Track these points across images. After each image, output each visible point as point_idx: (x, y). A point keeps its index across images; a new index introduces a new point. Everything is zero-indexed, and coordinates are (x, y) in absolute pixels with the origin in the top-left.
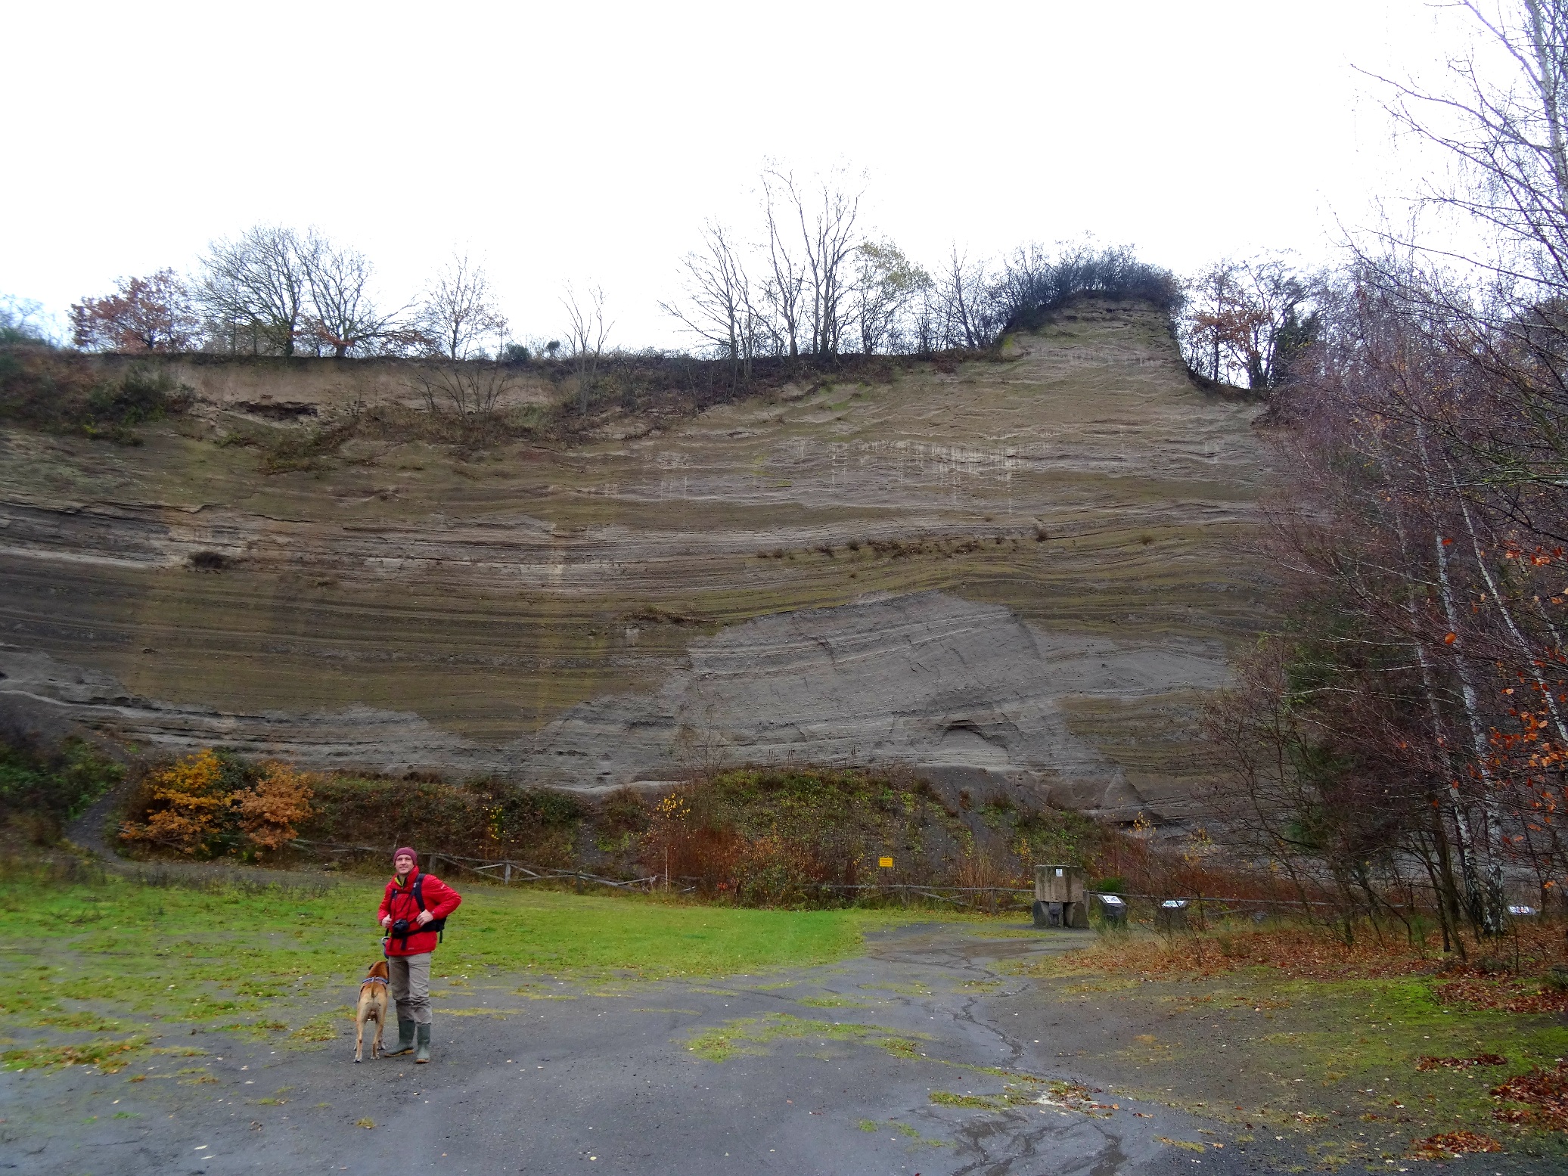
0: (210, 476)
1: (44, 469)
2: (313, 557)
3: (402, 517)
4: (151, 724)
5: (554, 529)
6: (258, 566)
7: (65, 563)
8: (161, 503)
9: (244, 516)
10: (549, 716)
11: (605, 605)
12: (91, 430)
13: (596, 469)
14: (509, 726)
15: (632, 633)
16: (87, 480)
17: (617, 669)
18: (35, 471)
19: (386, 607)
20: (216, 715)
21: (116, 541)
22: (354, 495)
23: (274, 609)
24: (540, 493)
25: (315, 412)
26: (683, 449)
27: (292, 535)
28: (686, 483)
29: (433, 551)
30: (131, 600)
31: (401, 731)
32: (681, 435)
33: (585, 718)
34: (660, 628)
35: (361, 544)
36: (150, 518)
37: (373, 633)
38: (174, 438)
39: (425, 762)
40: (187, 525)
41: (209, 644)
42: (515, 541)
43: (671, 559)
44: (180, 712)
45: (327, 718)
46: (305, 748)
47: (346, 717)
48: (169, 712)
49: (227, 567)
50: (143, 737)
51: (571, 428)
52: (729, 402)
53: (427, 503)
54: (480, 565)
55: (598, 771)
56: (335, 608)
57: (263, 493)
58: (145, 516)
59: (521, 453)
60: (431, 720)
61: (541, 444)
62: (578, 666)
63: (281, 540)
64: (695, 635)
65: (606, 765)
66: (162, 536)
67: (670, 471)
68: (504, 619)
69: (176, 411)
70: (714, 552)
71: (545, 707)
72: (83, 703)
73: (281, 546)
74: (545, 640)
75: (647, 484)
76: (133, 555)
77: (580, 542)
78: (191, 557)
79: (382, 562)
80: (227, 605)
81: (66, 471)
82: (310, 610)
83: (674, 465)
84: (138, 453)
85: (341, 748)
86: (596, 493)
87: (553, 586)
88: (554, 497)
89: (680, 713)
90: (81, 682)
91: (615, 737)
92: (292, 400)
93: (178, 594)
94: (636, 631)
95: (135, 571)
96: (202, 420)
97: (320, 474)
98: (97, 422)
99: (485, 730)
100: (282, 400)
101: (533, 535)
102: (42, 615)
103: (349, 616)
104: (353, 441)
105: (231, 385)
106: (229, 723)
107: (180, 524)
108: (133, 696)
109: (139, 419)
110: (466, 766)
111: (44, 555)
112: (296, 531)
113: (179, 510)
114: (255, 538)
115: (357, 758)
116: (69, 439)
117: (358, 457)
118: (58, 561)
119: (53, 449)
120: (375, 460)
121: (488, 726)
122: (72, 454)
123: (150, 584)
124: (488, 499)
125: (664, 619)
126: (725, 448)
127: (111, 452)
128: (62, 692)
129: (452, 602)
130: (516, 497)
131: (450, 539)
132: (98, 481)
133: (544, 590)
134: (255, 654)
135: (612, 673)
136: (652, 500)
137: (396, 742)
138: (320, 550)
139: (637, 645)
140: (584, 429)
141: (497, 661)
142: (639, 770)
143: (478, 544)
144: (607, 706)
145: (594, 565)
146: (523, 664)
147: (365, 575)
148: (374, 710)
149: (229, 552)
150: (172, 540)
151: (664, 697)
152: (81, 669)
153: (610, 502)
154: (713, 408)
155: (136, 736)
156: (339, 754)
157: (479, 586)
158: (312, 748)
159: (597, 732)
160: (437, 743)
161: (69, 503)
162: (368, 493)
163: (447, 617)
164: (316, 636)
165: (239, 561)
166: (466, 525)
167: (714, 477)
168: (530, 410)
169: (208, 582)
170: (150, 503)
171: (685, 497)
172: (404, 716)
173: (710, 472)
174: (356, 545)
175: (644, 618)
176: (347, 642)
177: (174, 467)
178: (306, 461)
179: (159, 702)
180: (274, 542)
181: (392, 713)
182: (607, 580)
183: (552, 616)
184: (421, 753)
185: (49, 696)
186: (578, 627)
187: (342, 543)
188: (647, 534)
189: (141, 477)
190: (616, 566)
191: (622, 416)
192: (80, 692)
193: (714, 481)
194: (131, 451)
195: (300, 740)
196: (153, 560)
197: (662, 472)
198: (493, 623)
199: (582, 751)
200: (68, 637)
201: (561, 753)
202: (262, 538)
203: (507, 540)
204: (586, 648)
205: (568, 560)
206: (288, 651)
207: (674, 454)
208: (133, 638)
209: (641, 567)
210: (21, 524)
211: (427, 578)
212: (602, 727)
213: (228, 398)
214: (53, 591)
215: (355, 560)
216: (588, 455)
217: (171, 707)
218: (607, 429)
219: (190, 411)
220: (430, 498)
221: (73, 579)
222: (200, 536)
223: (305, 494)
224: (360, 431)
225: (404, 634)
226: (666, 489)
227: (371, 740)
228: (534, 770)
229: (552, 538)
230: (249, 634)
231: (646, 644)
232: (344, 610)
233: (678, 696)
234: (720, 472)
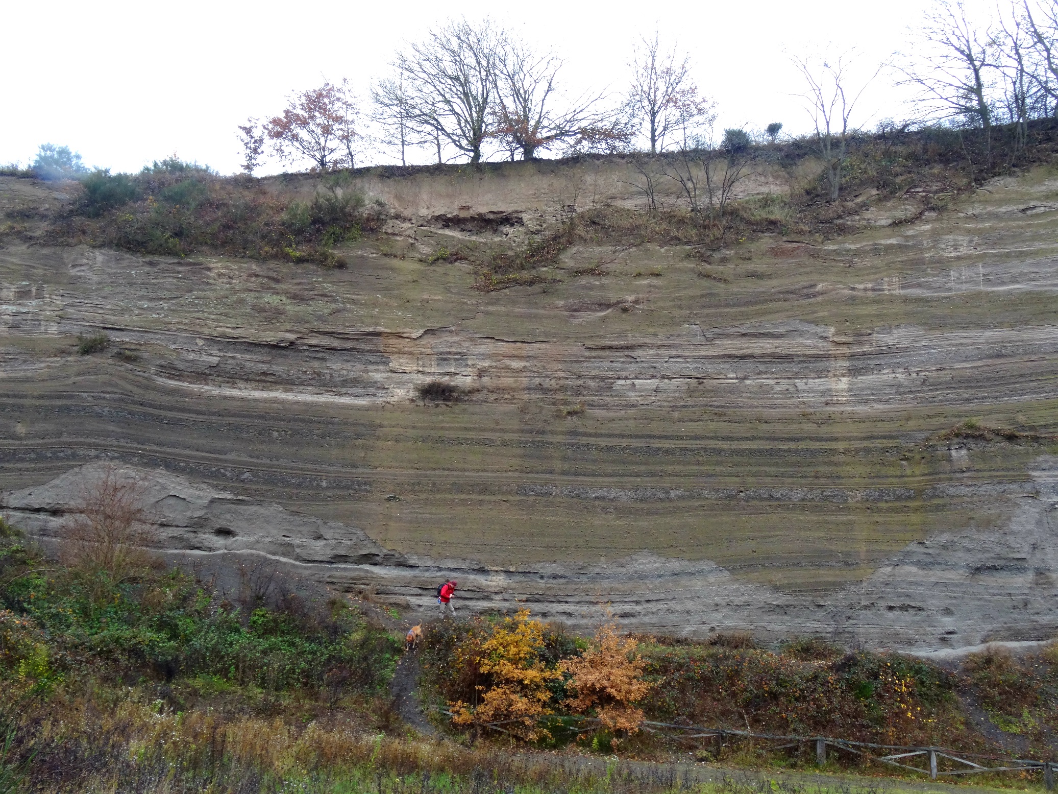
0: (426, 297)
1: (250, 298)
2: (553, 382)
3: (652, 330)
4: (408, 585)
5: (833, 336)
6: (492, 397)
7: (283, 402)
8: (381, 329)
9: (472, 340)
10: (874, 561)
11: (911, 423)
12: (293, 252)
13: (868, 261)
14: (826, 575)
15: (960, 455)
16: (297, 308)
17: (948, 500)
18: (241, 301)
19: (650, 437)
20: (482, 571)
21: (331, 376)
22: (588, 309)
23: (522, 444)
24: (808, 293)
25: (520, 221)
26: (968, 231)
27: (528, 358)
28: (982, 270)
29: (691, 368)
30: (360, 442)
31: (698, 584)
32: (961, 215)
33: (918, 563)
34: (991, 448)
35: (606, 364)
36: (368, 347)
37: (643, 468)
38: (375, 258)
39: (729, 623)
40: (410, 353)
41: (458, 488)
42: (786, 351)
43: (980, 363)
44: (440, 569)
45: (608, 571)
46: (585, 609)
47: (631, 569)
48: (428, 569)
49: (458, 399)
50: (400, 599)
51: (822, 217)
52: (1011, 174)
53: (677, 313)
54: (748, 382)
55: (940, 630)
56: (592, 441)
57: (487, 313)
58: (362, 346)
59: (771, 249)
60: (732, 571)
61: (793, 237)
62: (899, 498)
63: (515, 364)
64: (1038, 454)
65: (948, 622)
66: (381, 367)
67: (958, 258)
68: (792, 446)
69: (372, 230)
70: (1032, 353)
71: (867, 551)
72: (321, 562)
73: (516, 372)
74: (848, 468)
75: (934, 276)
76: (351, 391)
77: (866, 349)
78: (416, 389)
79: (633, 384)
80: (471, 442)
81: (273, 300)
82: (564, 444)
83: (963, 251)
84: (346, 276)
85: (627, 608)
86: (873, 290)
87: (839, 403)
88: (825, 297)
89: (1033, 554)
90: (319, 537)
91: (957, 585)
92: (495, 209)
93: (411, 433)
94: (964, 452)
95: (359, 408)
96: (398, 238)
97: (549, 288)
98: (298, 244)
99: (799, 581)
100: (483, 210)
101: (808, 344)
102: (268, 462)
103: (611, 449)
104: (574, 249)
105: (425, 197)
106: (498, 581)
107: (401, 352)
108: (385, 551)
109: (338, 240)
110: (779, 626)
111: (257, 394)
112: (530, 354)
113: (399, 336)
114: (486, 364)
115: (647, 619)
116: (272, 264)
117: (587, 266)
118: (276, 401)
119: (257, 276)
120: (604, 268)
121: (801, 576)
122: (277, 281)
123: (378, 422)
124: (747, 304)
125: (992, 436)
126: (1020, 227)
127: (318, 276)
128: (298, 550)
129: (725, 428)
130: (780, 300)
131: (710, 353)
132: (310, 309)
133: (828, 408)
134: (511, 498)
135: (944, 506)
136: (943, 294)
137: (692, 598)
138: (560, 374)
139: (968, 470)
140: (840, 217)
141: (796, 495)
142: (989, 627)
143: (743, 357)
144: (945, 548)
145: (887, 376)
146: (827, 498)
147: (617, 401)
148: (663, 559)
149: (458, 381)
150: (393, 371)
151: (1013, 533)
152: (319, 522)
153: (892, 299)
154: (994, 180)
155: (393, 599)
156: (624, 615)
157: (750, 407)
158: (593, 608)
159: (933, 579)
160: (743, 599)
161: (282, 335)
162: (604, 305)
163: (725, 445)
164: (577, 474)
165: (470, 392)
166: (727, 336)
167: (1016, 262)
168: (767, 202)
169: (441, 417)
170: (367, 330)
171: (982, 288)
172: (701, 566)
173: (1008, 256)
174: (601, 366)
175: (967, 436)
176: (615, 479)
177: (386, 289)
178: (525, 275)
179: (415, 557)
180: (507, 367)
181: (685, 563)
182: (904, 393)
183: (850, 439)
184: (725, 611)
185: (283, 555)
186: (885, 451)
187: (585, 364)
188: (947, 334)
189: (355, 302)
190: (914, 375)
191: (881, 200)
192: (319, 549)
193: (1016, 267)
194: (337, 273)
195: (577, 599)
196: (374, 395)
197: (949, 260)
198: (780, 450)
199: (919, 604)
200: (299, 486)
201: (891, 608)
202: (494, 364)
203: (777, 351)
204: (902, 476)
205: (853, 372)
206: (548, 494)
207: (960, 238)
208: (370, 485)
209: (945, 376)
210: (230, 361)
211: (689, 401)
212: (939, 573)
213: (424, 212)
214: (275, 434)
215: (602, 384)
216: (853, 247)
217: (429, 563)
218: (867, 215)
219: (384, 229)
220: (680, 307)
221: (296, 420)
222: (423, 366)
223: (533, 311)
224: (580, 237)
225: (678, 468)
226: (959, 281)
227: (662, 596)
228: (861, 630)
229: (831, 346)
230: (498, 474)
231: (977, 467)
232: (603, 442)
233: (1030, 532)
234: (1021, 255)
